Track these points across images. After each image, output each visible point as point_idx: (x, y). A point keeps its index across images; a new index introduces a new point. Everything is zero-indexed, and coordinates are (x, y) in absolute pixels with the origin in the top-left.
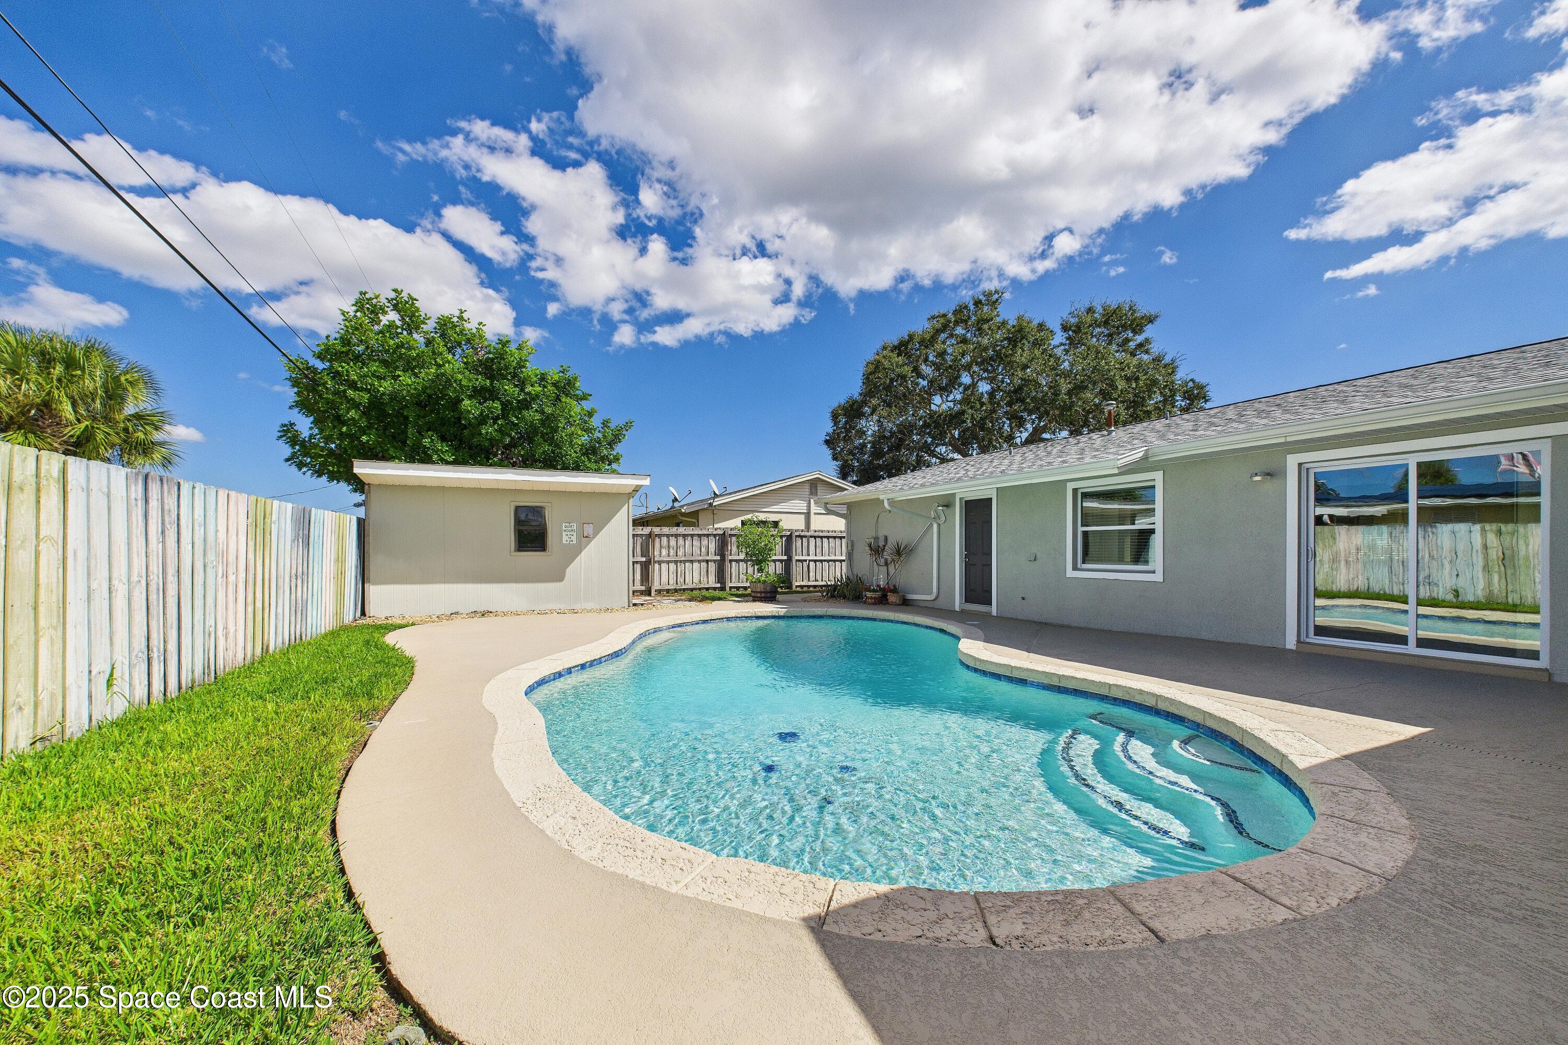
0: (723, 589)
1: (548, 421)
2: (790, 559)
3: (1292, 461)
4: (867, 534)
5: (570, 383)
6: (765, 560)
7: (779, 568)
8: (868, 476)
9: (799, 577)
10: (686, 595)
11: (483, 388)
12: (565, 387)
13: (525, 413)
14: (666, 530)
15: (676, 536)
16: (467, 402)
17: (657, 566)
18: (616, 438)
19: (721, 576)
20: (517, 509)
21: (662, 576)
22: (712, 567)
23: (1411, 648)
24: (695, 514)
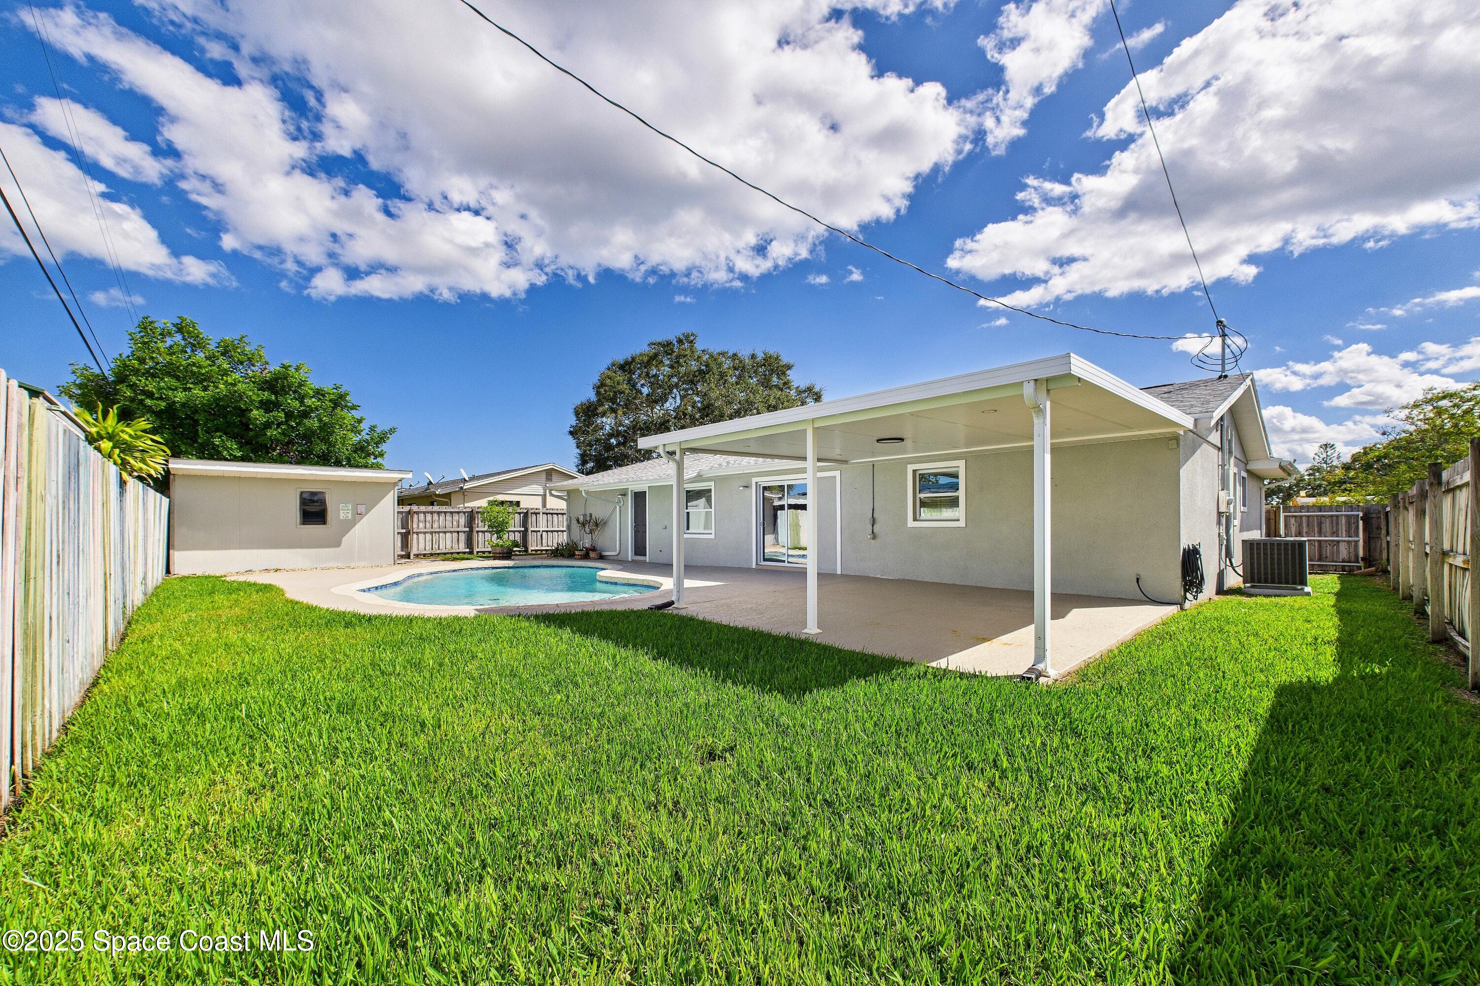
0: (471, 553)
1: (324, 427)
2: (526, 530)
3: (754, 480)
4: (579, 513)
5: (342, 397)
6: (502, 530)
7: (518, 537)
8: (602, 465)
9: (534, 544)
10: (440, 557)
11: (269, 402)
12: (339, 401)
13: (306, 421)
14: (423, 508)
15: (432, 513)
16: (255, 412)
17: (415, 536)
18: (382, 439)
19: (469, 543)
20: (302, 493)
21: (419, 544)
22: (462, 537)
23: (786, 564)
24: (448, 495)
